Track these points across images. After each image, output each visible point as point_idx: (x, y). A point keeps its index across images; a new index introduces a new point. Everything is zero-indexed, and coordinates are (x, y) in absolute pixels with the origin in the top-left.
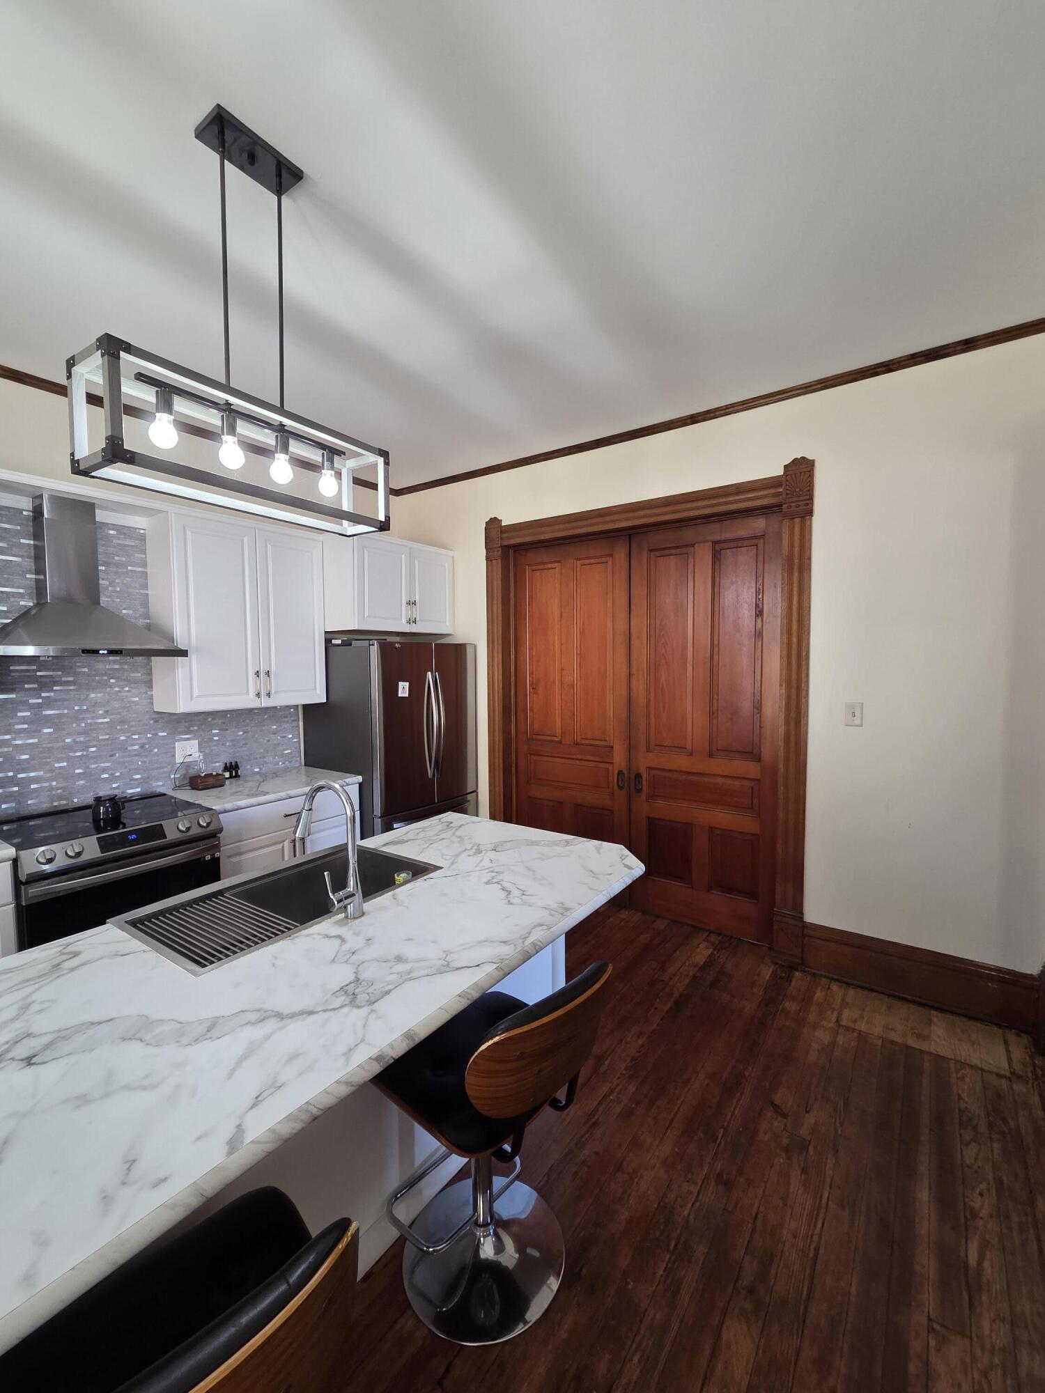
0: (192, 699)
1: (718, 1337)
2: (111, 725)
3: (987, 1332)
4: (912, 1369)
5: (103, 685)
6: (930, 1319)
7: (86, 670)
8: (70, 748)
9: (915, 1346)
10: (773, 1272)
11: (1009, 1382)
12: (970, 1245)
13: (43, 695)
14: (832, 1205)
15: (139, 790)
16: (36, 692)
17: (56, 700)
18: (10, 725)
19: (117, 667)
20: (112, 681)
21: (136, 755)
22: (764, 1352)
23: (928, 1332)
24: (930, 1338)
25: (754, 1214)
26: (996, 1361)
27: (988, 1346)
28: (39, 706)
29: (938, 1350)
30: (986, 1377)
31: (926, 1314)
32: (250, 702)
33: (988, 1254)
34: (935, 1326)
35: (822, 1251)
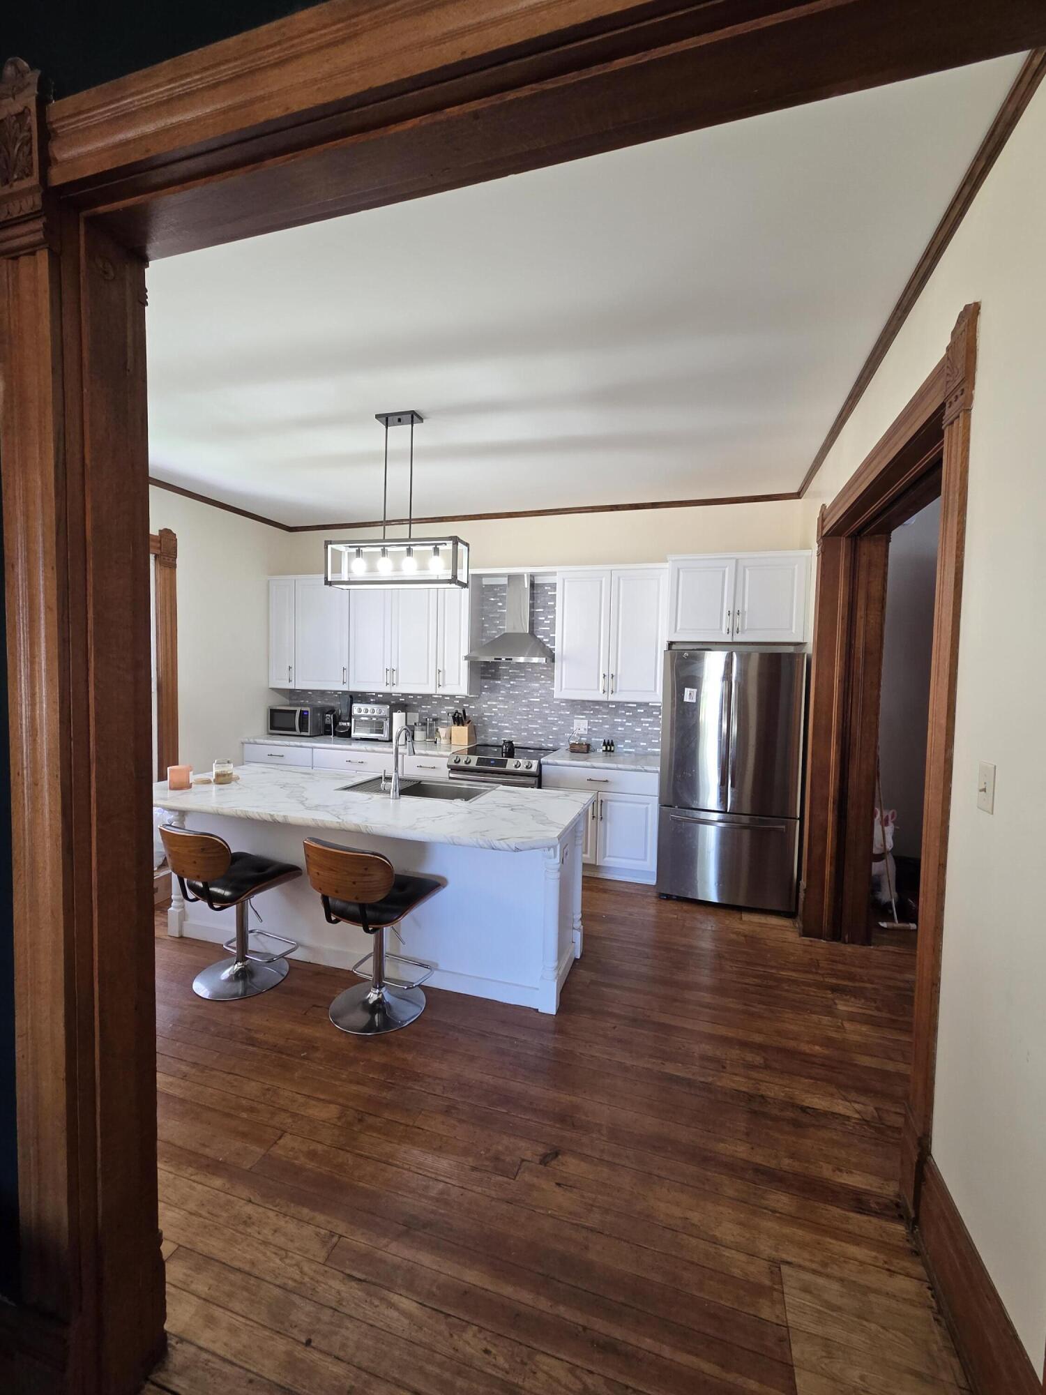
0: (561, 690)
1: (330, 1102)
2: (541, 702)
3: (331, 1283)
4: (305, 1211)
5: (537, 680)
6: (341, 1236)
7: (530, 670)
8: (520, 714)
9: (320, 1218)
10: (375, 1135)
11: (290, 1282)
12: (415, 1305)
13: (511, 683)
14: (441, 1186)
15: (552, 745)
16: (508, 681)
17: (516, 686)
18: (497, 697)
19: (545, 669)
20: (542, 677)
21: (551, 724)
22: (321, 1125)
23: (331, 1232)
24: (327, 1231)
25: (422, 1127)
26: (307, 1279)
27: (321, 1278)
28: (509, 688)
29: (317, 1234)
30: (295, 1265)
31: (345, 1235)
32: (600, 696)
33: (406, 1321)
34: (335, 1239)
35: (395, 1169)
